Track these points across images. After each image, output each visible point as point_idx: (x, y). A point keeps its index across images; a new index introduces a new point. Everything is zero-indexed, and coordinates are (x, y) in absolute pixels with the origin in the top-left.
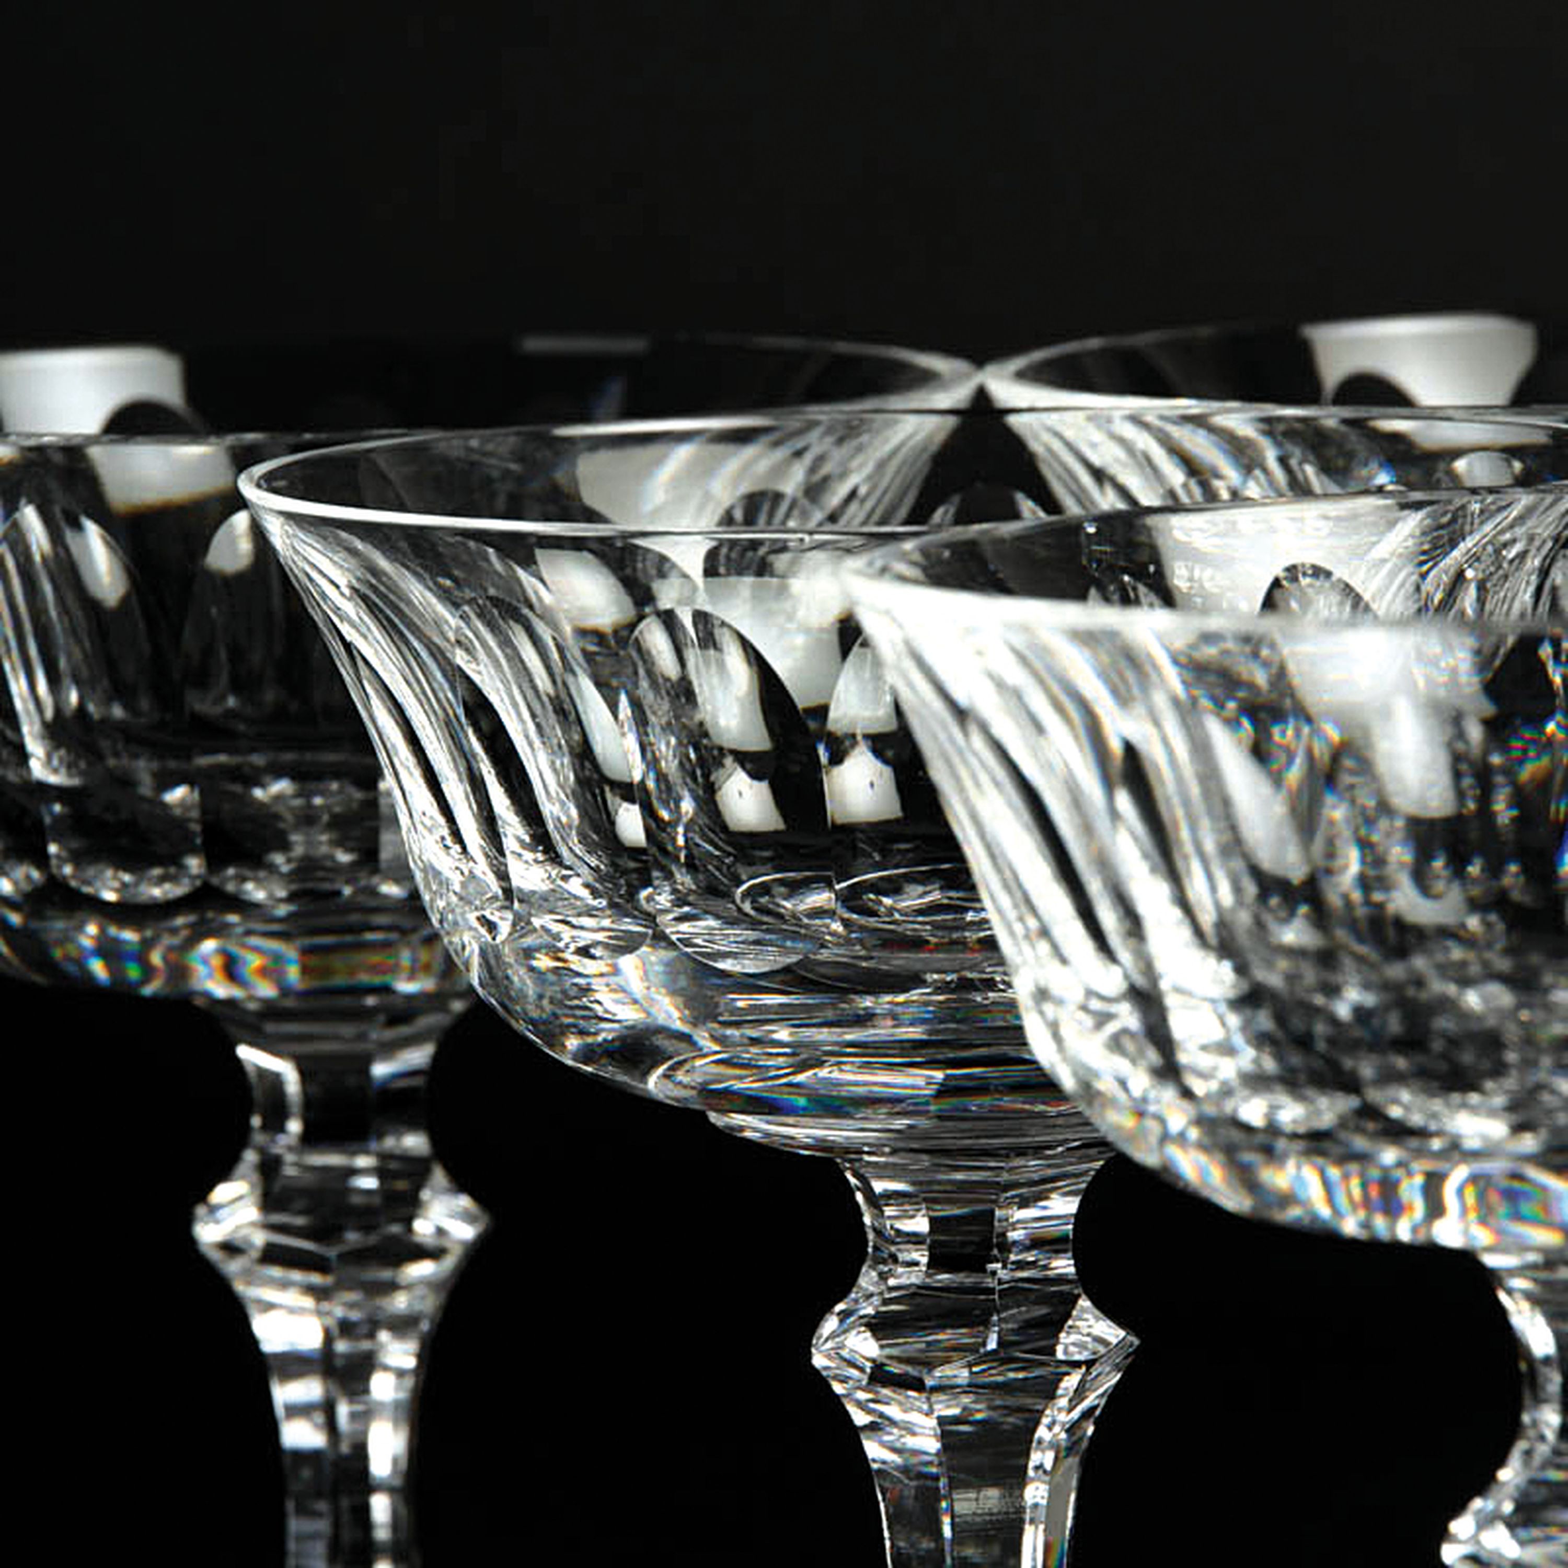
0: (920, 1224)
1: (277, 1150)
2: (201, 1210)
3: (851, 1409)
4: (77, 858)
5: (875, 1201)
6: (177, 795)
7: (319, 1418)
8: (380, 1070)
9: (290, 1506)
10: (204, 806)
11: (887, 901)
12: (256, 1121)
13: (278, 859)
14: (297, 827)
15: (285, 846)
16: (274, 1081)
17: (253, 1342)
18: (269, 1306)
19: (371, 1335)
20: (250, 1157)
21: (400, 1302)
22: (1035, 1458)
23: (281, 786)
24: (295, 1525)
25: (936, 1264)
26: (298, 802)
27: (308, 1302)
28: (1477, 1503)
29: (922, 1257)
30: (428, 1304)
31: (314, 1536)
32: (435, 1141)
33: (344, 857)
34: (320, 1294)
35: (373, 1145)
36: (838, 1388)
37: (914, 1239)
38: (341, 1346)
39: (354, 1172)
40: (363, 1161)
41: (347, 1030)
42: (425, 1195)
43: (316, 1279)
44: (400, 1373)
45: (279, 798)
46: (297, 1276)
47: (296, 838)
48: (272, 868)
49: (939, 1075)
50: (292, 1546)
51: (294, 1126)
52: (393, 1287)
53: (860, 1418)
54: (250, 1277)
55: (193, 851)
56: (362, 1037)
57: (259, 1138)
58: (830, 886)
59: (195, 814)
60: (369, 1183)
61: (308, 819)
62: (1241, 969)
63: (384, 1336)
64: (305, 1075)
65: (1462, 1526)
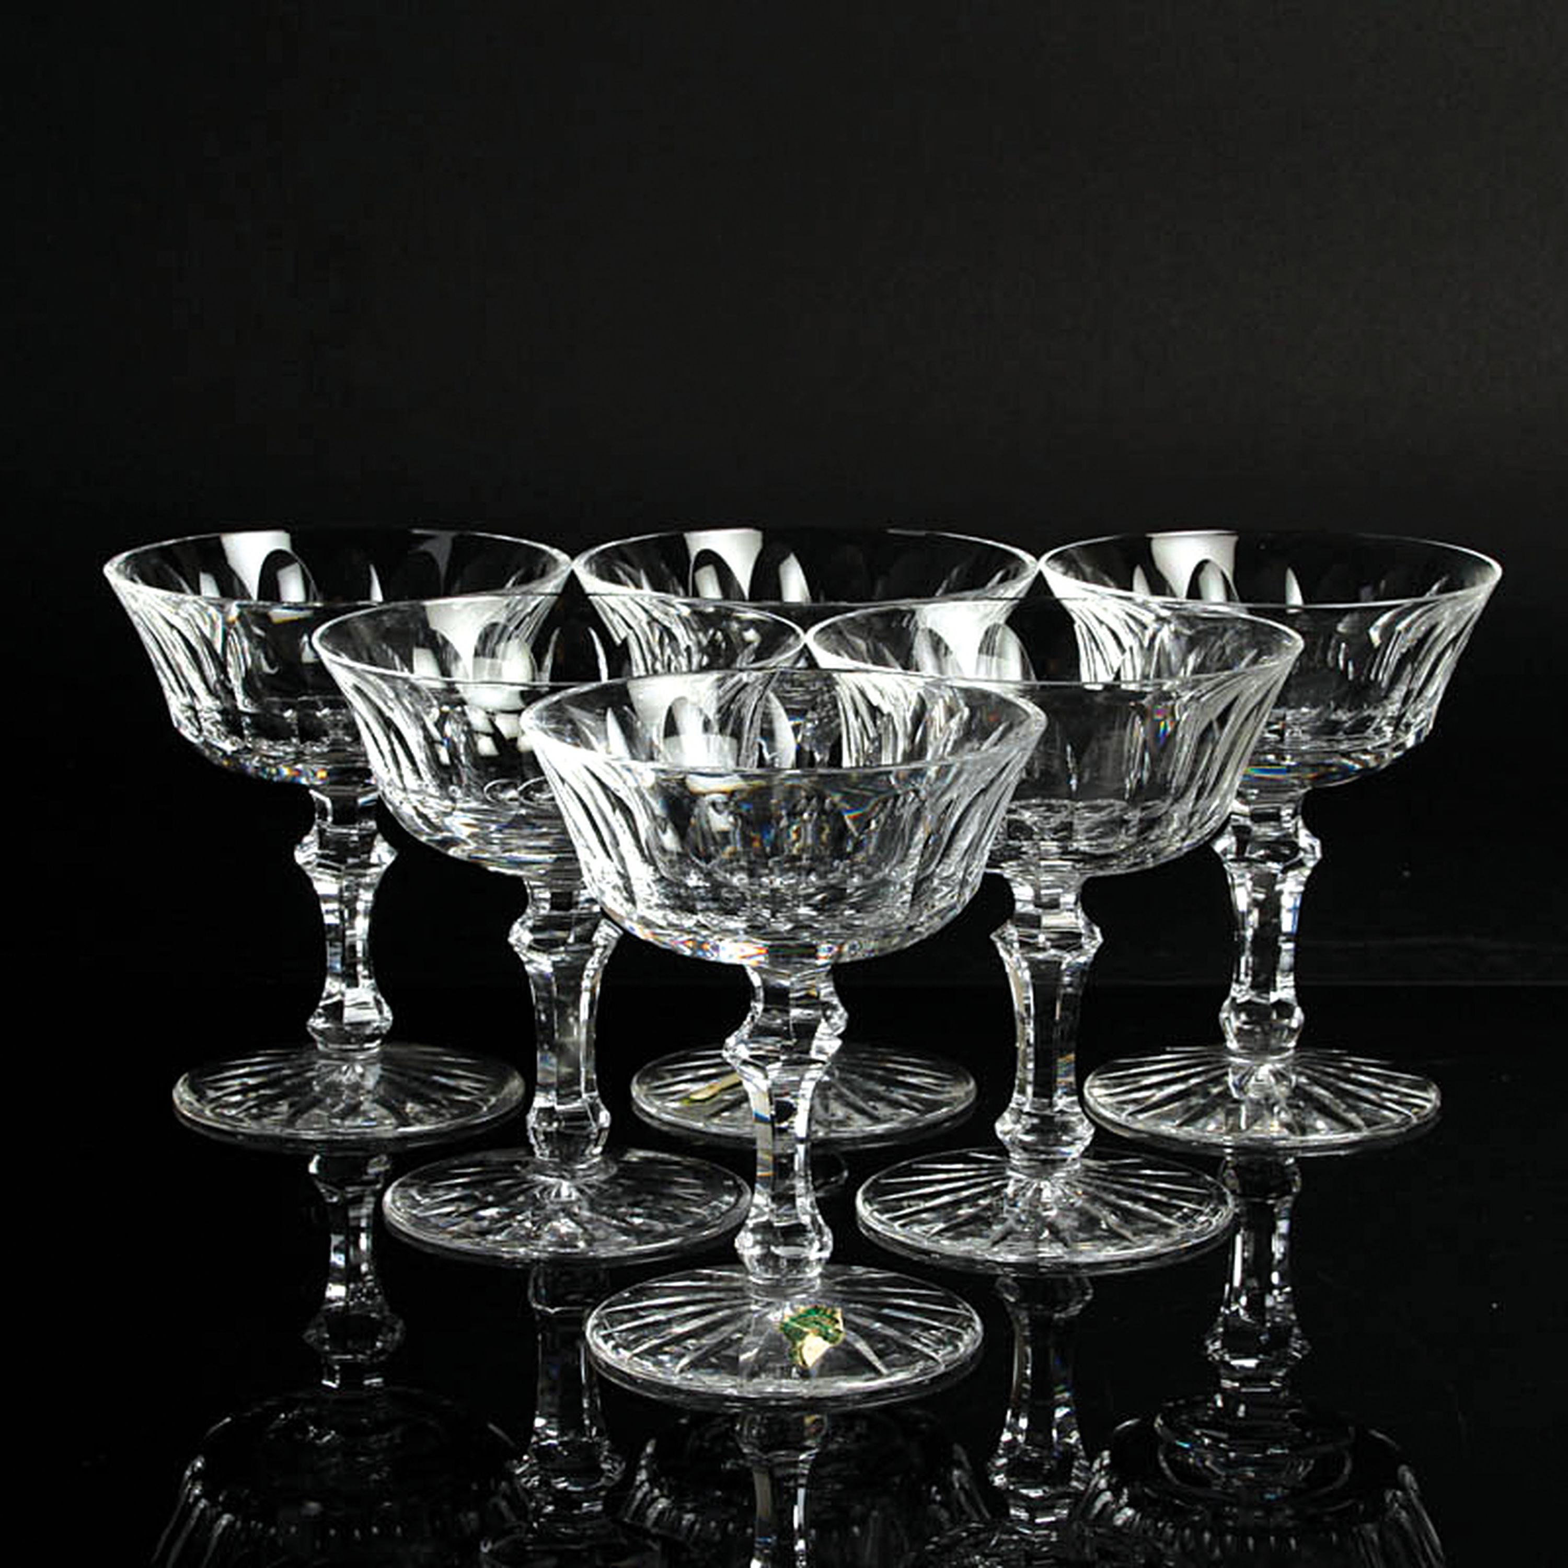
0: (547, 895)
1: (324, 826)
2: (298, 847)
3: (521, 956)
4: (254, 736)
5: (532, 888)
6: (288, 714)
7: (337, 914)
8: (361, 801)
9: (328, 943)
10: (299, 719)
11: (538, 795)
12: (317, 816)
13: (325, 739)
14: (332, 729)
15: (326, 734)
16: (323, 804)
17: (315, 892)
18: (319, 880)
19: (357, 890)
20: (315, 828)
21: (367, 880)
22: (586, 973)
23: (326, 711)
24: (330, 950)
25: (554, 907)
26: (332, 718)
27: (334, 880)
28: (736, 1033)
29: (547, 906)
30: (376, 881)
31: (336, 954)
32: (378, 825)
33: (348, 739)
34: (337, 877)
35: (357, 826)
36: (517, 949)
37: (545, 900)
38: (346, 894)
39: (351, 835)
40: (354, 832)
41: (349, 788)
42: (375, 843)
43: (336, 873)
44: (366, 902)
45: (325, 716)
46: (328, 871)
47: (331, 732)
48: (323, 743)
49: (554, 856)
50: (329, 957)
51: (330, 819)
52: (365, 875)
53: (524, 959)
54: (313, 871)
55: (295, 736)
56: (354, 791)
57: (318, 821)
58: (516, 787)
59: (295, 721)
60: (356, 839)
61: (335, 725)
62: (656, 869)
63: (361, 891)
64: (333, 802)
65: (731, 1041)
